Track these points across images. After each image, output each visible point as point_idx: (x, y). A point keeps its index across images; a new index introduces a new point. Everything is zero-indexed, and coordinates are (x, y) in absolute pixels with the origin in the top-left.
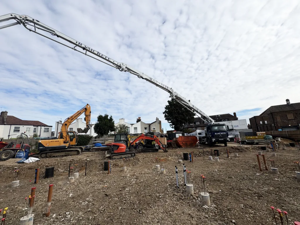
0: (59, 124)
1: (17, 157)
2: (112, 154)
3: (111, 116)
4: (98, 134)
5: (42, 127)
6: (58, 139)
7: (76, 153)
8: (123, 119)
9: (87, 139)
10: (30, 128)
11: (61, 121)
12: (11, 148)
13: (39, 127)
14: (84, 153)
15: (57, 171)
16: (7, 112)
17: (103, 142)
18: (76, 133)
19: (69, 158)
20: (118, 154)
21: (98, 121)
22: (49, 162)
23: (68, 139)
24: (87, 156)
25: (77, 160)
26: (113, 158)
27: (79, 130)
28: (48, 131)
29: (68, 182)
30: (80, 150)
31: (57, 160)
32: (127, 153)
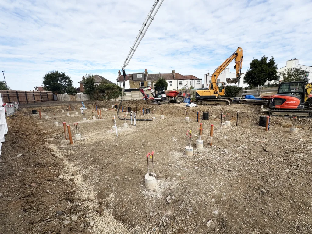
0: (207, 76)
1: (185, 102)
2: (271, 109)
3: (273, 58)
4: (250, 85)
5: (195, 80)
6: (209, 89)
7: (225, 103)
8: (295, 59)
9: (236, 91)
10: (187, 82)
11: (209, 74)
12: (181, 96)
13: (193, 80)
14: (233, 104)
15: (211, 116)
16: (175, 71)
17: (256, 94)
18: (224, 83)
19: (219, 108)
20: (282, 110)
21: (251, 68)
22: (205, 108)
23: (218, 90)
24: (237, 108)
25: (227, 110)
26: (273, 114)
27: (228, 80)
28: (199, 83)
29: (221, 127)
30: (229, 101)
31: (210, 107)
32: (300, 110)
